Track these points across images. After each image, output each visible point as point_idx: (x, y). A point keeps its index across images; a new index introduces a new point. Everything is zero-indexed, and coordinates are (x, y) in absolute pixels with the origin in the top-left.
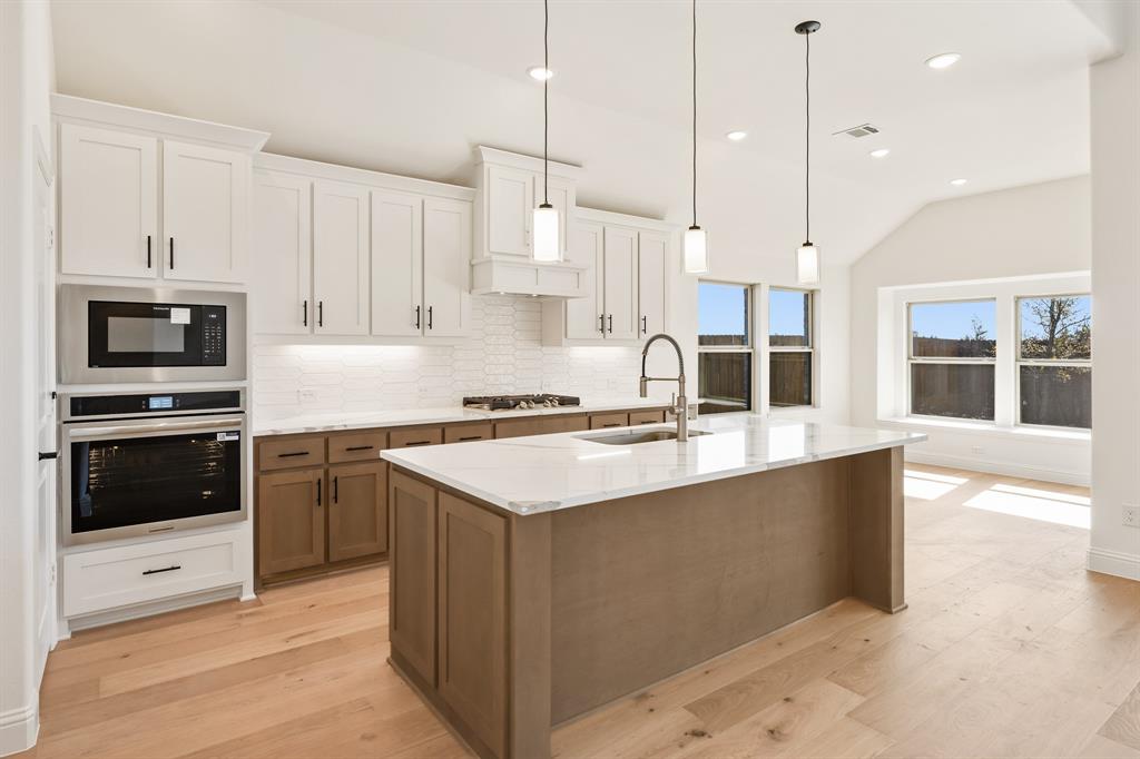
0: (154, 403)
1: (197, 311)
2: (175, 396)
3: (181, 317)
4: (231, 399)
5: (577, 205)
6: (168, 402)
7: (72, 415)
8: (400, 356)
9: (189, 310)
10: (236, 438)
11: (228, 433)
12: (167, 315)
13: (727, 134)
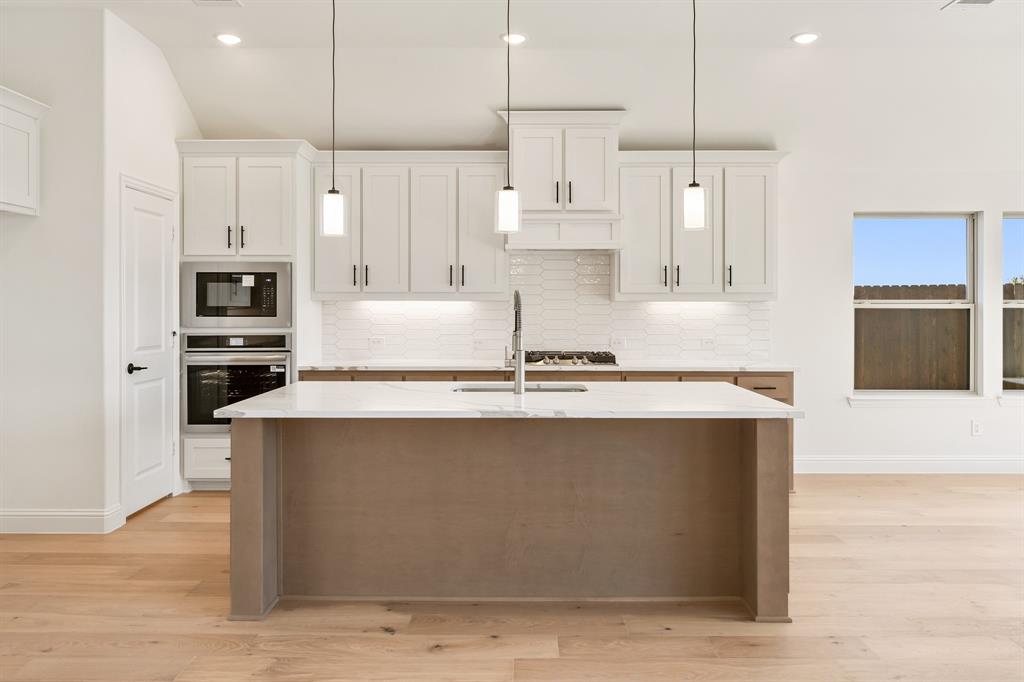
0: (233, 342)
1: (259, 277)
2: (245, 337)
3: (248, 281)
4: (278, 342)
5: (620, 149)
6: (240, 342)
7: (189, 347)
8: (456, 310)
9: (253, 276)
10: (283, 370)
11: (278, 366)
12: (240, 280)
13: (792, 38)
